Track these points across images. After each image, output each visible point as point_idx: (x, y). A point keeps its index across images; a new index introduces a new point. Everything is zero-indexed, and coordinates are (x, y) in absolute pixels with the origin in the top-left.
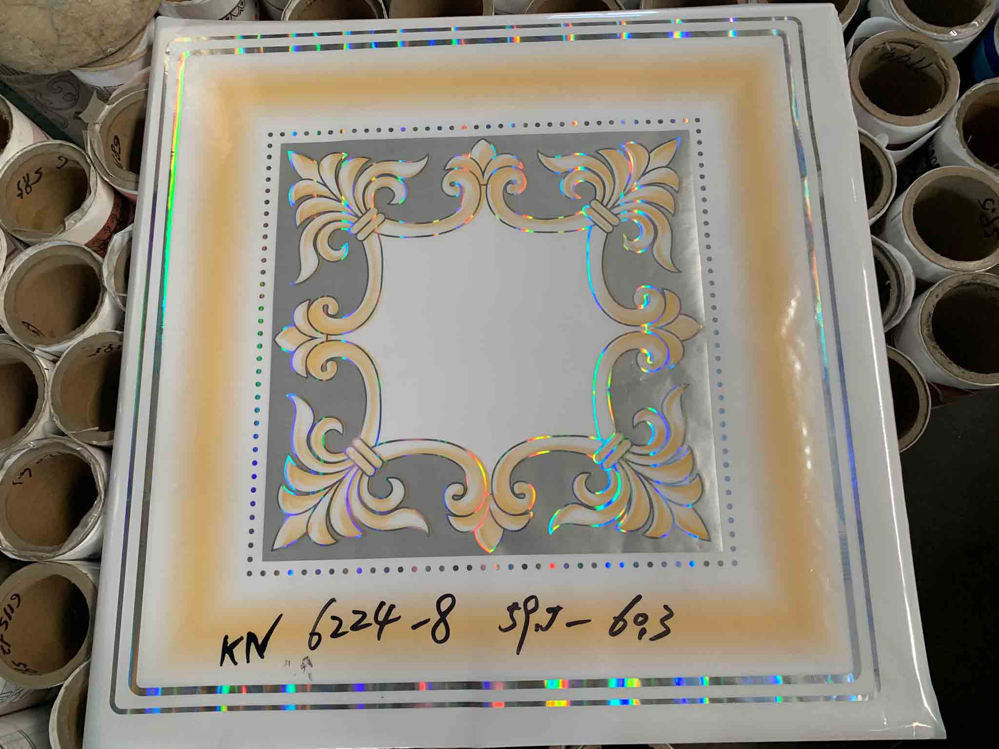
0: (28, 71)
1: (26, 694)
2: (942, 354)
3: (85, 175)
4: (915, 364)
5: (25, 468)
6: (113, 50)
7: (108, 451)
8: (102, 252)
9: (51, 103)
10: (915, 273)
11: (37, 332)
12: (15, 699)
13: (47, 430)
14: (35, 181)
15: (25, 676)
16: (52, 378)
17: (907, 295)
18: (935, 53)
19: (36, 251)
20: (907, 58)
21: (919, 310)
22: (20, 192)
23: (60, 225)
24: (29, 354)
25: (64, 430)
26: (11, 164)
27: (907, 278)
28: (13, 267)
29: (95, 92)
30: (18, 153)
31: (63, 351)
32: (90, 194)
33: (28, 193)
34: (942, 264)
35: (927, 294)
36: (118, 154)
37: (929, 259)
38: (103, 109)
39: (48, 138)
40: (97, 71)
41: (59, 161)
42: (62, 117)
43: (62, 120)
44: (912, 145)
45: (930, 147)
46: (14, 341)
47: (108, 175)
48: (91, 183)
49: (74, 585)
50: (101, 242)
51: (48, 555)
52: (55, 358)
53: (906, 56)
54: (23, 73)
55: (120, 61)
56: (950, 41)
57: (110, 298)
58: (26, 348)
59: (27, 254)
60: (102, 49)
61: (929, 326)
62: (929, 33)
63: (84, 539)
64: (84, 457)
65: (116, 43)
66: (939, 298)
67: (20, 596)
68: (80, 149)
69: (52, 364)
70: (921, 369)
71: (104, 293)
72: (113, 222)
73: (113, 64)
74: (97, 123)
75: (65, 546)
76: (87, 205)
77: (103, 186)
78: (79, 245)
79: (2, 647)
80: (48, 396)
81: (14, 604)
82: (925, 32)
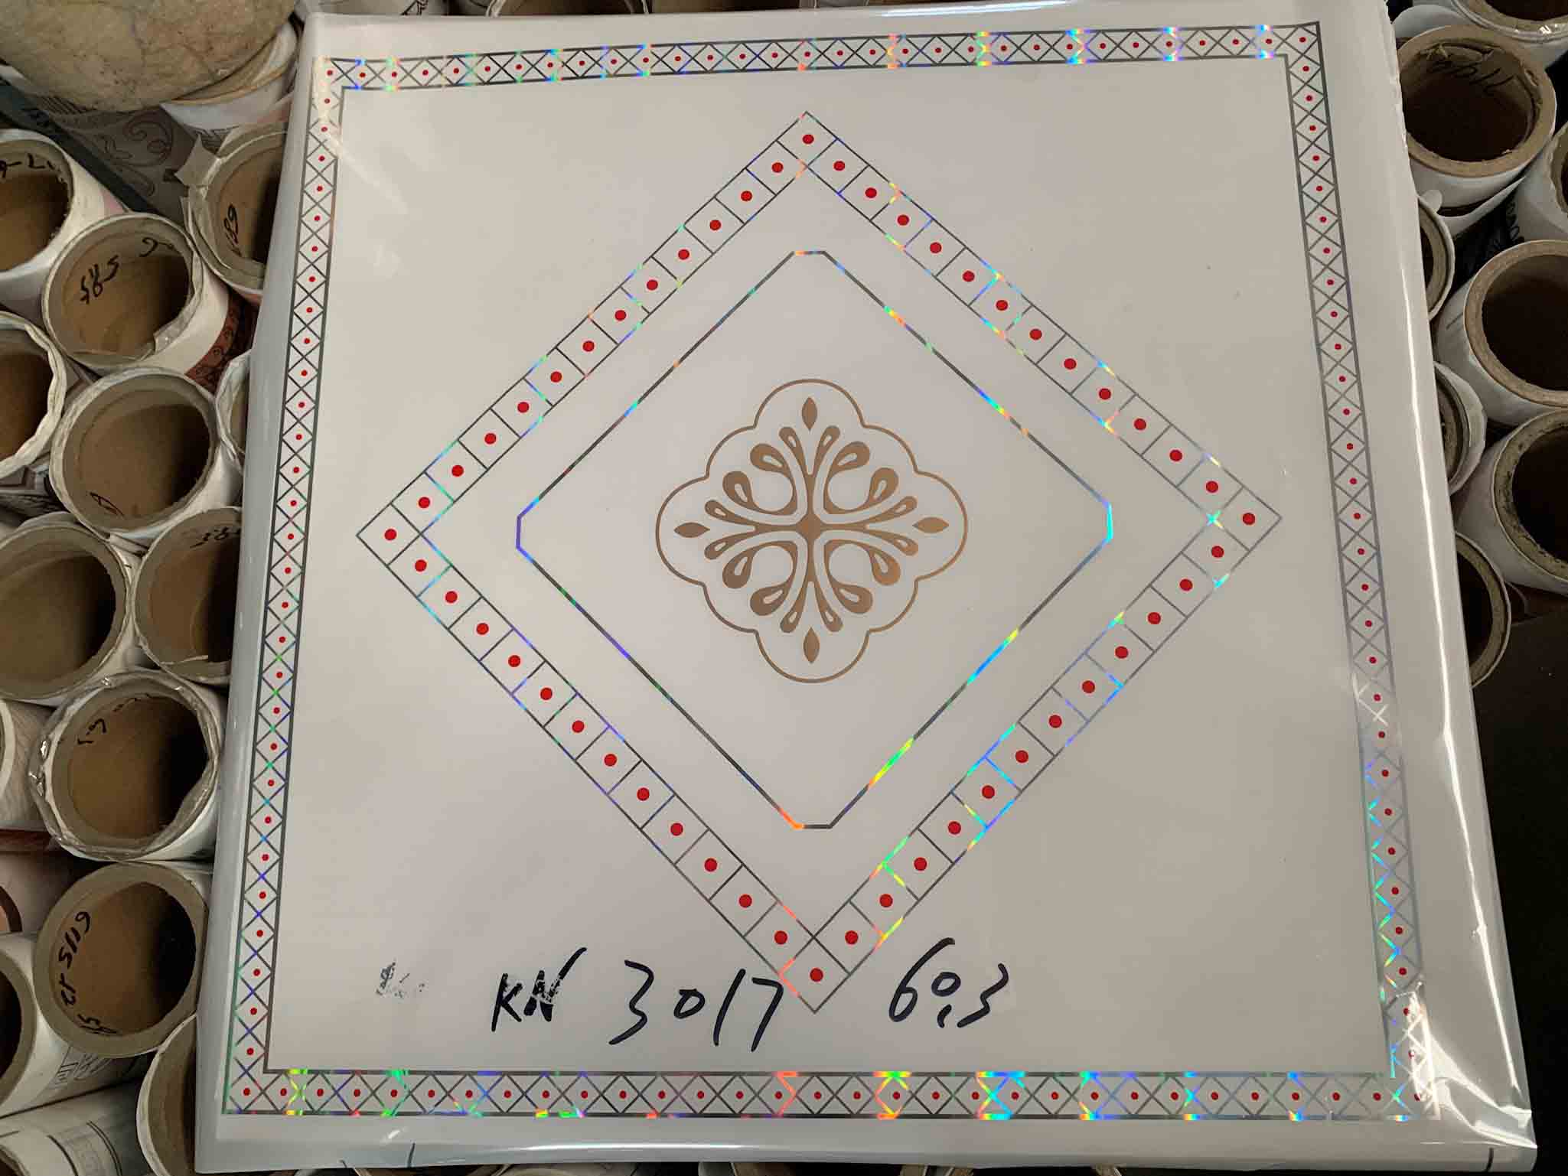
0: (96, 107)
1: (97, 1067)
2: (1528, 539)
3: (186, 268)
4: (1485, 555)
5: (96, 719)
6: (227, 72)
7: (222, 693)
8: (210, 385)
9: (131, 156)
10: (1485, 410)
11: (114, 510)
12: (80, 1074)
13: (129, 661)
14: (106, 277)
15: (99, 1038)
16: (136, 581)
17: (1474, 444)
18: (1516, 61)
19: (110, 384)
20: (1472, 70)
21: (1491, 469)
22: (84, 293)
23: (147, 342)
24: (100, 541)
25: (156, 661)
26: (71, 252)
27: (1472, 418)
28: (77, 408)
29: (199, 139)
30: (82, 232)
31: (153, 537)
32: (192, 296)
33: (96, 296)
34: (1528, 395)
35: (1506, 441)
36: (234, 234)
37: (1509, 389)
38: (211, 165)
39: (126, 211)
40: (201, 105)
41: (143, 244)
42: (146, 179)
43: (146, 184)
44: (1479, 209)
45: (1509, 211)
46: (78, 523)
47: (219, 266)
48: (194, 279)
49: (172, 897)
50: (209, 371)
51: (132, 851)
52: (143, 550)
53: (1470, 66)
54: (86, 110)
55: (238, 90)
56: (1541, 42)
57: (225, 455)
58: (98, 534)
59: (97, 389)
60: (209, 71)
61: (1508, 493)
62: (1508, 29)
63: (187, 828)
64: (186, 701)
65: (230, 61)
66: (1525, 449)
67: (90, 915)
68: (176, 227)
69: (137, 558)
70: (1495, 562)
71: (215, 448)
72: (226, 338)
73: (225, 93)
74: (203, 186)
75: (158, 838)
76: (187, 313)
77: (211, 283)
78: (177, 375)
79: (63, 993)
80: (131, 608)
81: (80, 926)
82: (1501, 28)
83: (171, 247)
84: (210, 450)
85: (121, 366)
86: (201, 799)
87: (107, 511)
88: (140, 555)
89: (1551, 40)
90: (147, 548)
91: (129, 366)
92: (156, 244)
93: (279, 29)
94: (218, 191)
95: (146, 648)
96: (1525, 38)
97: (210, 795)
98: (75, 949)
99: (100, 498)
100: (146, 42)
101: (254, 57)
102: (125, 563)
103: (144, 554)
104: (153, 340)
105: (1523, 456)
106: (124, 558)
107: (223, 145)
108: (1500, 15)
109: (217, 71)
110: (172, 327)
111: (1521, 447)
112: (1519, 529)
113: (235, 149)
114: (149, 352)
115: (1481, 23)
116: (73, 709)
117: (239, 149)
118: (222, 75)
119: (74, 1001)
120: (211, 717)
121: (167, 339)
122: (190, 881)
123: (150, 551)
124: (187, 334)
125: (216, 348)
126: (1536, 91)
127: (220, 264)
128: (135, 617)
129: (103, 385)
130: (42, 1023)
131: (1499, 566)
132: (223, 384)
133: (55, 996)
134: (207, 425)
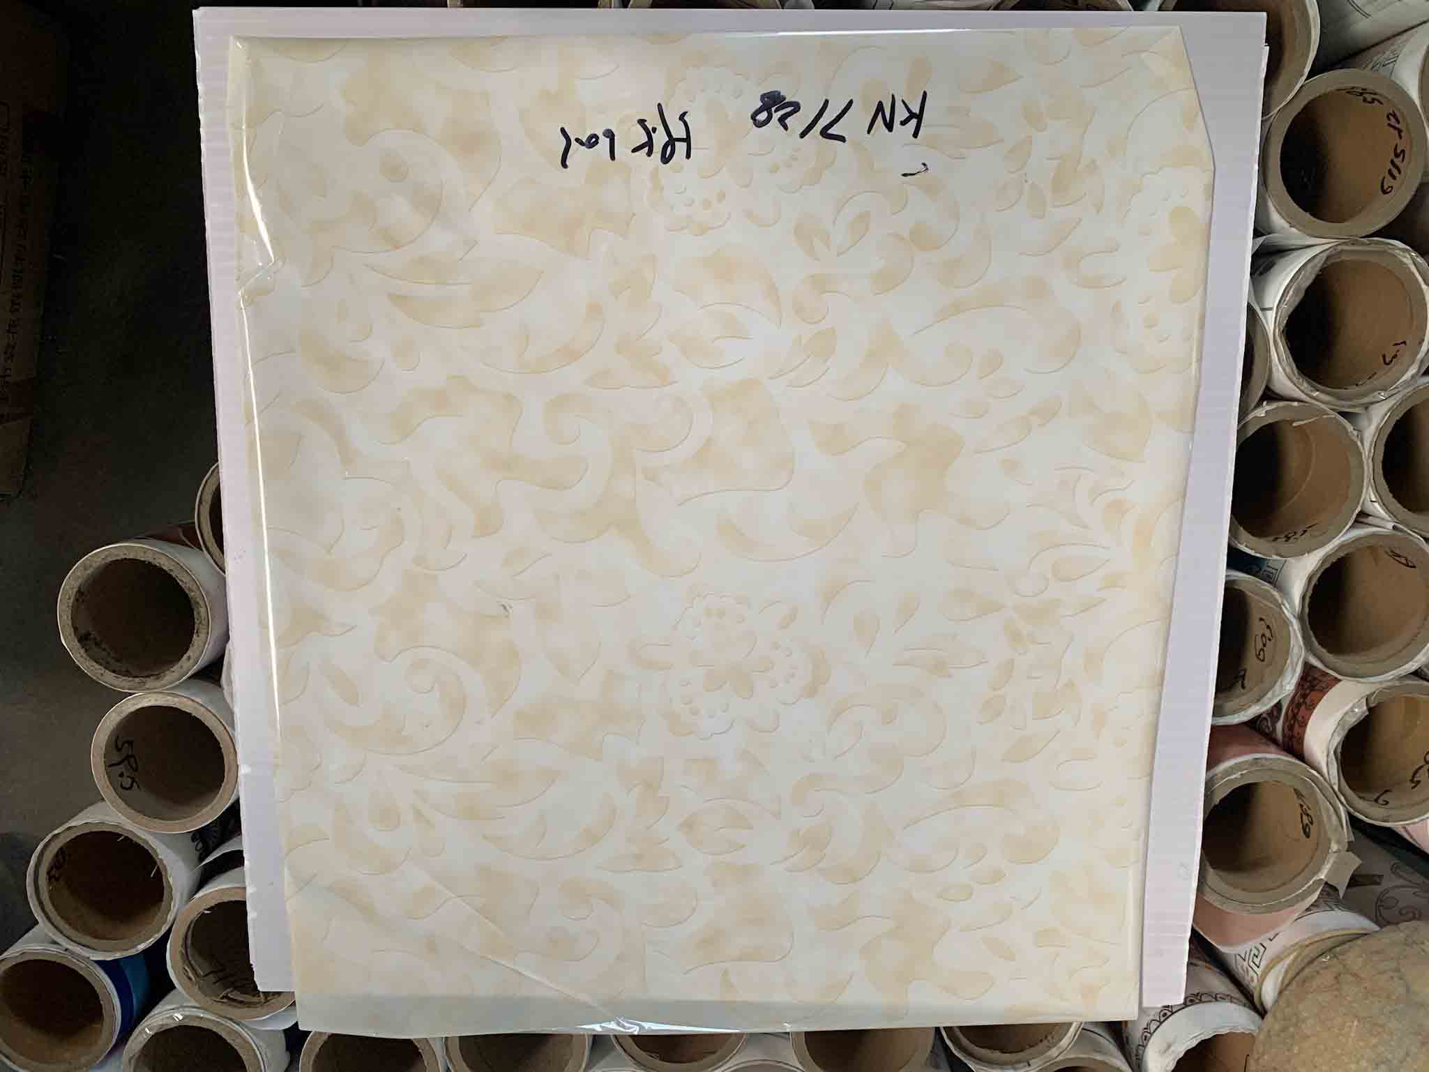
1: (1368, 64)
4: (217, 568)
5: (1392, 365)
6: (1320, 958)
9: (1414, 893)
10: (222, 690)
11: (1395, 554)
13: (1365, 418)
16: (1365, 491)
18: (202, 990)
19: (1403, 667)
20: (235, 984)
23: (1374, 704)
24: (1401, 522)
25: (1341, 418)
29: (1341, 895)
31: (1352, 529)
32: (1335, 752)
34: (186, 701)
35: (203, 661)
38: (1329, 872)
39: (1404, 828)
40: (1343, 929)
41: (1386, 799)
46: (1425, 539)
47: (1312, 778)
48: (1335, 764)
49: (1305, 210)
50: (1316, 688)
51: (1345, 248)
52: (1362, 517)
56: (181, 1007)
57: (1292, 606)
58: (1405, 529)
59: (1416, 662)
60: (1338, 959)
61: (198, 620)
62: (209, 1016)
63: (1297, 272)
64: (1309, 383)
65: (1317, 968)
66: (185, 657)
67: (1380, 192)
68: (1357, 814)
69: (1367, 511)
70: (207, 560)
71: (1302, 612)
72: (1303, 717)
73: (1323, 940)
74: (1335, 852)
75: (1322, 262)
76: (1339, 735)
77: (1319, 763)
78: (1346, 678)
79: (1399, 122)
80: (1368, 464)
81: (1389, 182)
82: (214, 1018)
83: (1360, 798)
84: (1307, 610)
85: (1397, 684)
86: (1288, 299)
87: (1398, 552)
88: (1363, 514)
89: (173, 1009)
90: (1356, 521)
91: (1390, 684)
92: (1376, 801)
93: (1276, 1002)
94: (1321, 849)
95: (1350, 428)
96: (195, 1010)
97: (1280, 302)
98: (1392, 162)
99: (1408, 566)
100: (1396, 979)
101: (1298, 974)
102: (1376, 504)
103: (1358, 515)
104: (1370, 709)
105: (187, 650)
106: (1378, 509)
107: (1320, 890)
108: (215, 1030)
109: (1330, 959)
110: (1352, 721)
111: (189, 658)
112: (190, 589)
113: (1309, 887)
114: (1372, 698)
115: (230, 1022)
116: (1413, 370)
117: (1303, 889)
118: (1326, 956)
119: (1388, 117)
120: (1284, 370)
121: (1356, 710)
122: (1291, 226)
123: (1354, 516)
124: (1339, 715)
125: (1312, 706)
126: (184, 962)
127: (1313, 781)
128: (1363, 457)
129: (1412, 666)
130: (1414, 94)
131: (204, 557)
132: (1299, 670)
133: (1404, 118)
134: (1311, 633)
